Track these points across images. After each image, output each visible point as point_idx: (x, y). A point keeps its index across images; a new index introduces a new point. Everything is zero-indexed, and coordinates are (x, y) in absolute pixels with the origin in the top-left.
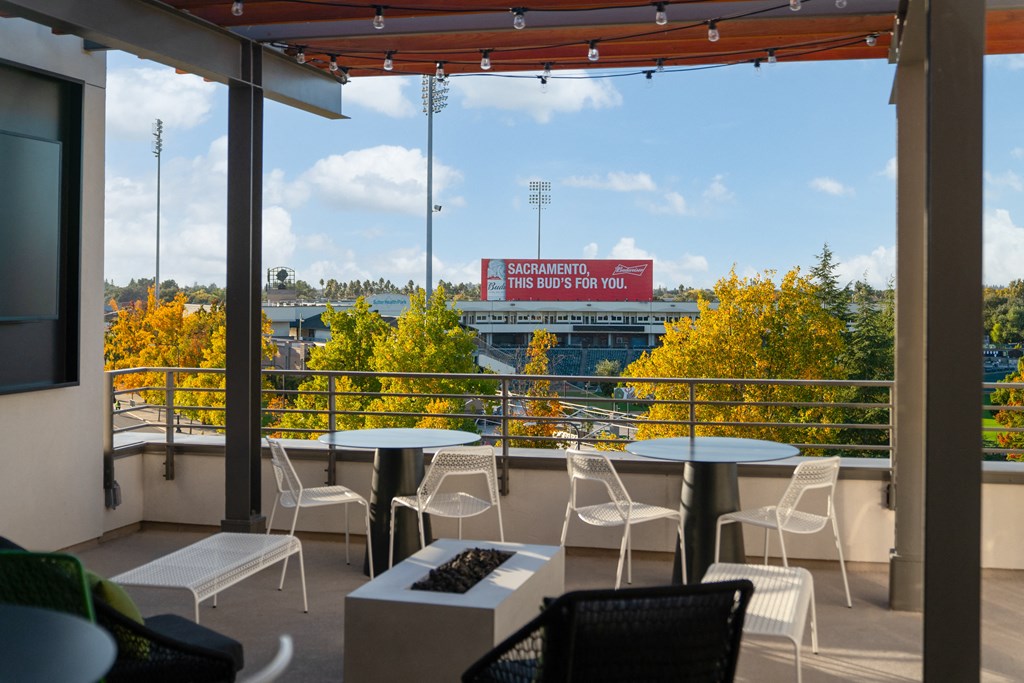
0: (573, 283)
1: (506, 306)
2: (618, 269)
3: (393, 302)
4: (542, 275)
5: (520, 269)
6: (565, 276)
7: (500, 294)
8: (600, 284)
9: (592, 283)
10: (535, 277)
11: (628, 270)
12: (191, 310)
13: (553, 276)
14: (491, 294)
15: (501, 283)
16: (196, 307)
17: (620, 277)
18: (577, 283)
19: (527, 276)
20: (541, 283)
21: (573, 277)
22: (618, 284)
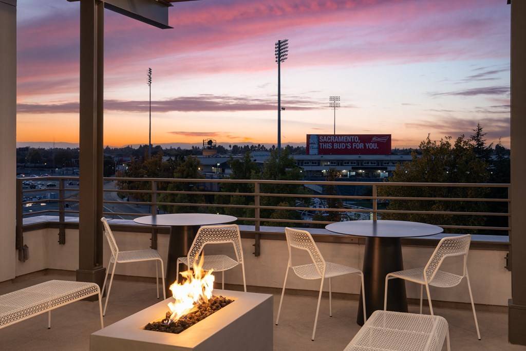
0: (352, 146)
1: (318, 157)
2: (374, 139)
3: (263, 156)
4: (337, 142)
5: (325, 139)
6: (348, 143)
7: (316, 151)
8: (365, 146)
9: (361, 146)
10: (333, 143)
11: (379, 139)
12: (165, 159)
13: (342, 142)
14: (311, 151)
15: (316, 146)
16: (167, 158)
17: (375, 143)
18: (354, 146)
19: (329, 143)
20: (336, 146)
21: (352, 143)
22: (374, 146)
